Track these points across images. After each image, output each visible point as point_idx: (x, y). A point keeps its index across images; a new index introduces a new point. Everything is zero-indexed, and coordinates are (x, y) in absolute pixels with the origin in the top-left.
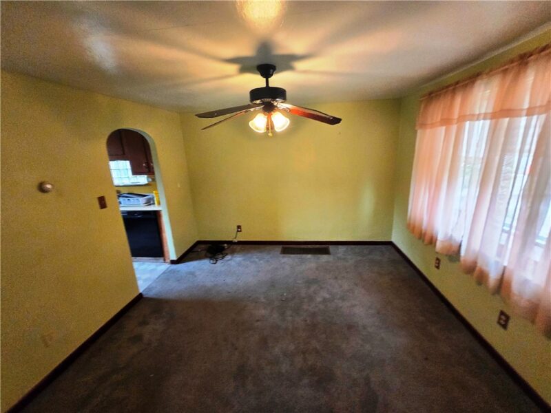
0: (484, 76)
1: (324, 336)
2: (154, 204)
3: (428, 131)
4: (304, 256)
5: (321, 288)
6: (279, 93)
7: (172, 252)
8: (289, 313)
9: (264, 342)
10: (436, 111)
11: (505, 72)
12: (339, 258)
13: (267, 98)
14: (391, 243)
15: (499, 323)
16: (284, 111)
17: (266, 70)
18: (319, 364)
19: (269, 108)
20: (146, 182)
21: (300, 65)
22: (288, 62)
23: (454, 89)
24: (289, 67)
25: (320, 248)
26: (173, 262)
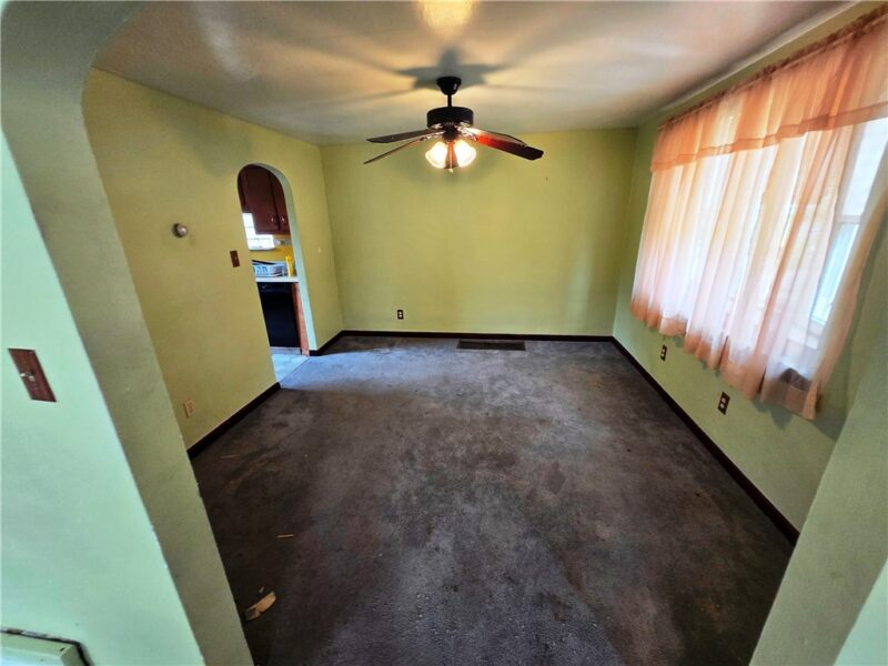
0: (730, 96)
1: (509, 429)
2: (286, 275)
3: (664, 173)
4: (489, 351)
5: (510, 384)
6: (465, 115)
7: (311, 340)
8: (466, 406)
9: (435, 432)
10: (674, 143)
11: (750, 88)
12: (537, 355)
13: (448, 121)
14: (611, 340)
15: (720, 408)
16: (470, 139)
17: (449, 84)
18: (501, 451)
19: (451, 135)
20: (273, 246)
21: (493, 79)
22: (478, 74)
23: (697, 113)
24: (478, 81)
25: (512, 342)
26: (313, 353)
